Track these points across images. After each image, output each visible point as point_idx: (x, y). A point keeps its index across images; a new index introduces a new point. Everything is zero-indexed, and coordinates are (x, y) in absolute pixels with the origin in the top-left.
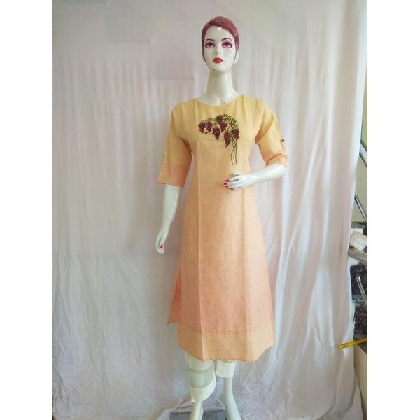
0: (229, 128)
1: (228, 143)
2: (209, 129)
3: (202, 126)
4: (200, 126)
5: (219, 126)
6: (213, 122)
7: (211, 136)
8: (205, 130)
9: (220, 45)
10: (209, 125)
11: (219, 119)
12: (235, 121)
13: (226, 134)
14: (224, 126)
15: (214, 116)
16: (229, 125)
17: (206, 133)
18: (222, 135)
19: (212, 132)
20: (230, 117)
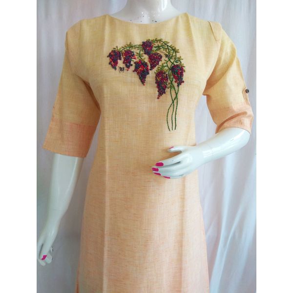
0: (164, 63)
1: (161, 91)
2: (127, 63)
3: (114, 57)
4: (110, 56)
5: (146, 58)
6: (135, 51)
7: (131, 76)
8: (120, 63)
10: (128, 55)
11: (147, 46)
12: (175, 51)
13: (160, 74)
14: (155, 59)
15: (138, 40)
16: (164, 59)
17: (121, 69)
18: (151, 76)
19: (132, 68)
20: (166, 43)
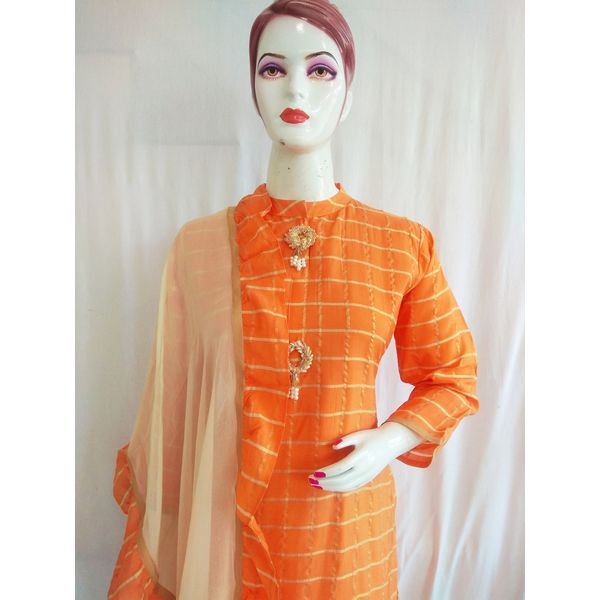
9: (299, 70)
